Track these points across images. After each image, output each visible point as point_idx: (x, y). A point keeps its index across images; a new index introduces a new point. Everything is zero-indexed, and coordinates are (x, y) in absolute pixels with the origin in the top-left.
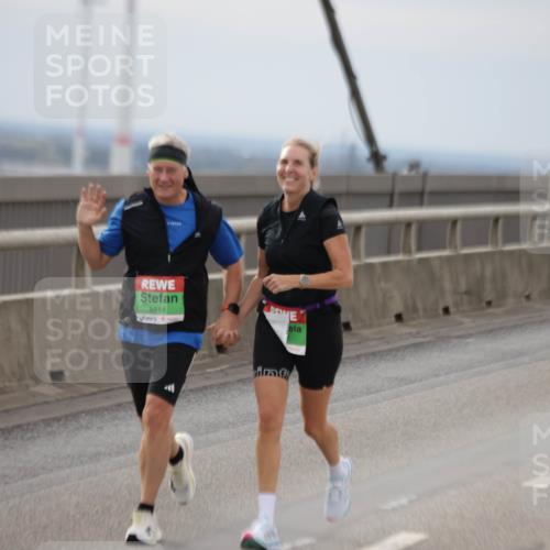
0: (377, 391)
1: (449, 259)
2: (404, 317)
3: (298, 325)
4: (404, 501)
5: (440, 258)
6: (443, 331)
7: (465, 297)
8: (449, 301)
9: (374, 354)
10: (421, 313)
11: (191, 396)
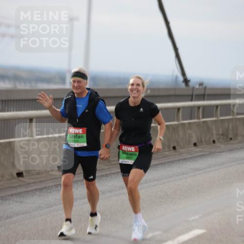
0: (186, 174)
1: (215, 121)
2: (197, 144)
3: (135, 153)
4: (197, 217)
5: (212, 121)
6: (213, 150)
7: (221, 136)
8: (215, 138)
9: (185, 159)
10: (204, 143)
11: (113, 176)
